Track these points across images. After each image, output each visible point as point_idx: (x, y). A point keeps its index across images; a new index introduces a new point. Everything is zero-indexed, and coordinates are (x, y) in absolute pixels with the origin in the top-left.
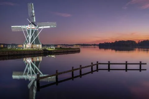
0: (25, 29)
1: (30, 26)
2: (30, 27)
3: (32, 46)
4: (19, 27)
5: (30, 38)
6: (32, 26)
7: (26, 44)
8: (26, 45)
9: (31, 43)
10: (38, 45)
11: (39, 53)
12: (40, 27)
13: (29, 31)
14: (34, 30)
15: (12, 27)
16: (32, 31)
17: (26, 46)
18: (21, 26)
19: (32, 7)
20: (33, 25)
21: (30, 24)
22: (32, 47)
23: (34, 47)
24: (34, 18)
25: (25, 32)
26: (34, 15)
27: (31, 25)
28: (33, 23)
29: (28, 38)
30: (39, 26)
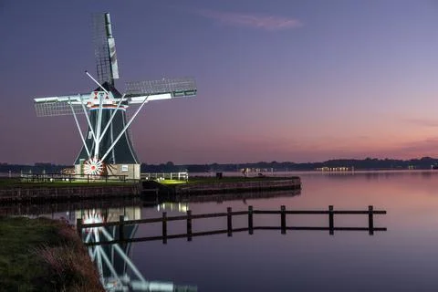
0: (81, 106)
1: (98, 96)
2: (97, 102)
3: (105, 169)
4: (60, 99)
5: (97, 141)
6: (105, 96)
7: (84, 162)
8: (82, 167)
9: (100, 158)
10: (125, 167)
11: (127, 193)
12: (135, 100)
13: (94, 115)
14: (113, 110)
15: (37, 100)
16: (106, 114)
17: (82, 170)
18: (66, 99)
19: (107, 28)
20: (110, 94)
21: (99, 89)
22: (104, 175)
23: (110, 173)
24: (115, 66)
25: (82, 119)
26: (111, 55)
27: (102, 95)
28: (109, 86)
29: (90, 142)
30: (129, 96)
